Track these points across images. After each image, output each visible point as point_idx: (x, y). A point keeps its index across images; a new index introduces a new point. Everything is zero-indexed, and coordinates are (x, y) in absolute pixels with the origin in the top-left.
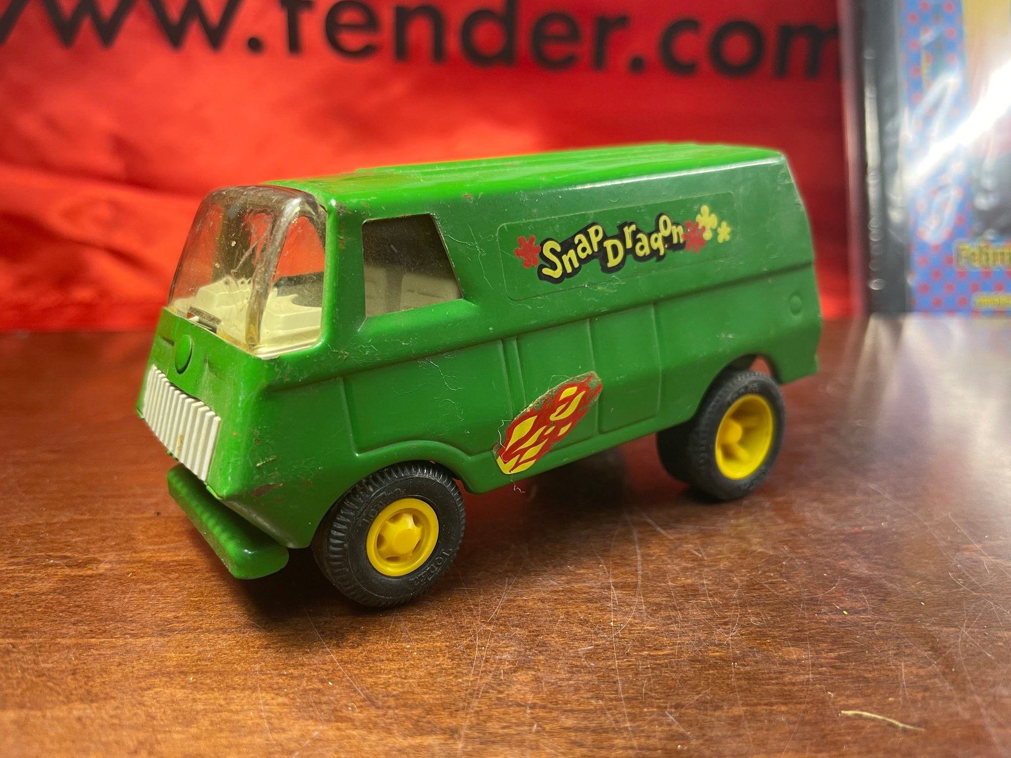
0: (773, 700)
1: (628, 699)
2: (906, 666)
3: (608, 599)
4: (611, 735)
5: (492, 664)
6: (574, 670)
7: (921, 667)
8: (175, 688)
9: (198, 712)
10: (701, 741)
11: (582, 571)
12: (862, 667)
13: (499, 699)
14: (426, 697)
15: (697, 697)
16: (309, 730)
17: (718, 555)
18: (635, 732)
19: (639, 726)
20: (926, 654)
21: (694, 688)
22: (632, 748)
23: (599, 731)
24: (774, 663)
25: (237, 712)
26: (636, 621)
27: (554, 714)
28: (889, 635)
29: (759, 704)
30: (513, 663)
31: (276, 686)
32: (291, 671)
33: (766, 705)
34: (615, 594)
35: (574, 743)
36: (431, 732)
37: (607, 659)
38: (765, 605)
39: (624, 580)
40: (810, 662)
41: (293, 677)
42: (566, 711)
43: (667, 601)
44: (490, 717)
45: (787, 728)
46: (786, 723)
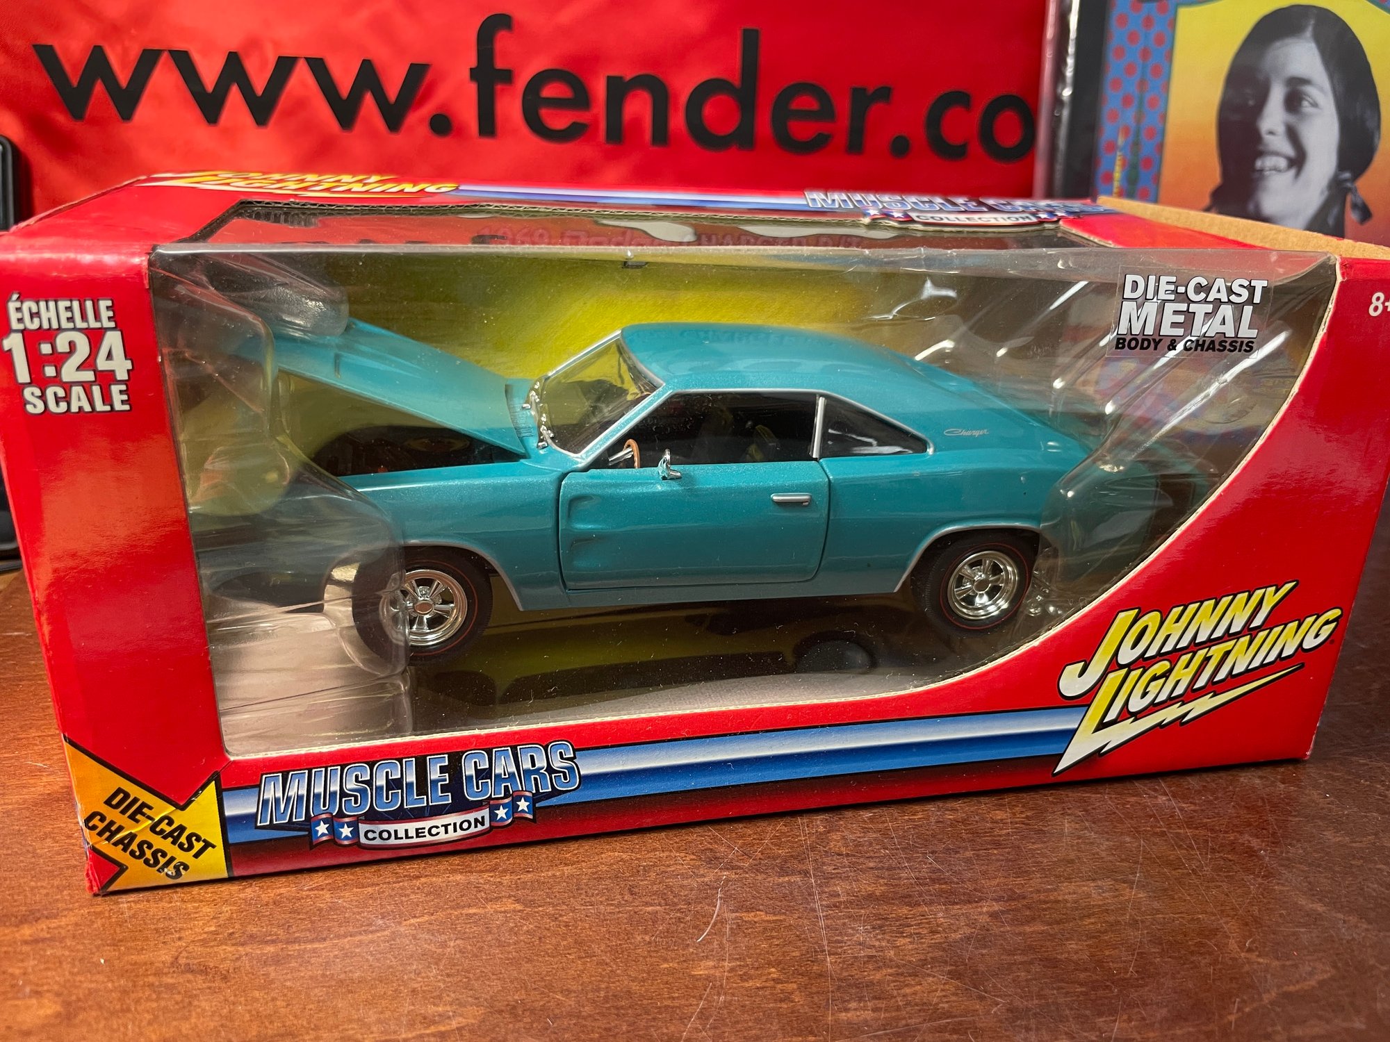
0: (989, 847)
1: (904, 849)
2: (1068, 821)
4: (898, 871)
7: (1077, 823)
9: (644, 867)
10: (950, 873)
12: (1041, 824)
13: (826, 852)
14: (780, 852)
15: (943, 846)
16: (719, 875)
18: (912, 869)
19: (913, 865)
20: (1080, 814)
21: (940, 840)
23: (890, 869)
24: (987, 822)
25: (669, 866)
27: (862, 860)
29: (979, 850)
30: (825, 827)
31: (682, 848)
33: (985, 849)
36: (792, 874)
37: (883, 822)
40: (1009, 821)
41: (690, 842)
44: (824, 864)
45: (999, 864)
46: (998, 860)
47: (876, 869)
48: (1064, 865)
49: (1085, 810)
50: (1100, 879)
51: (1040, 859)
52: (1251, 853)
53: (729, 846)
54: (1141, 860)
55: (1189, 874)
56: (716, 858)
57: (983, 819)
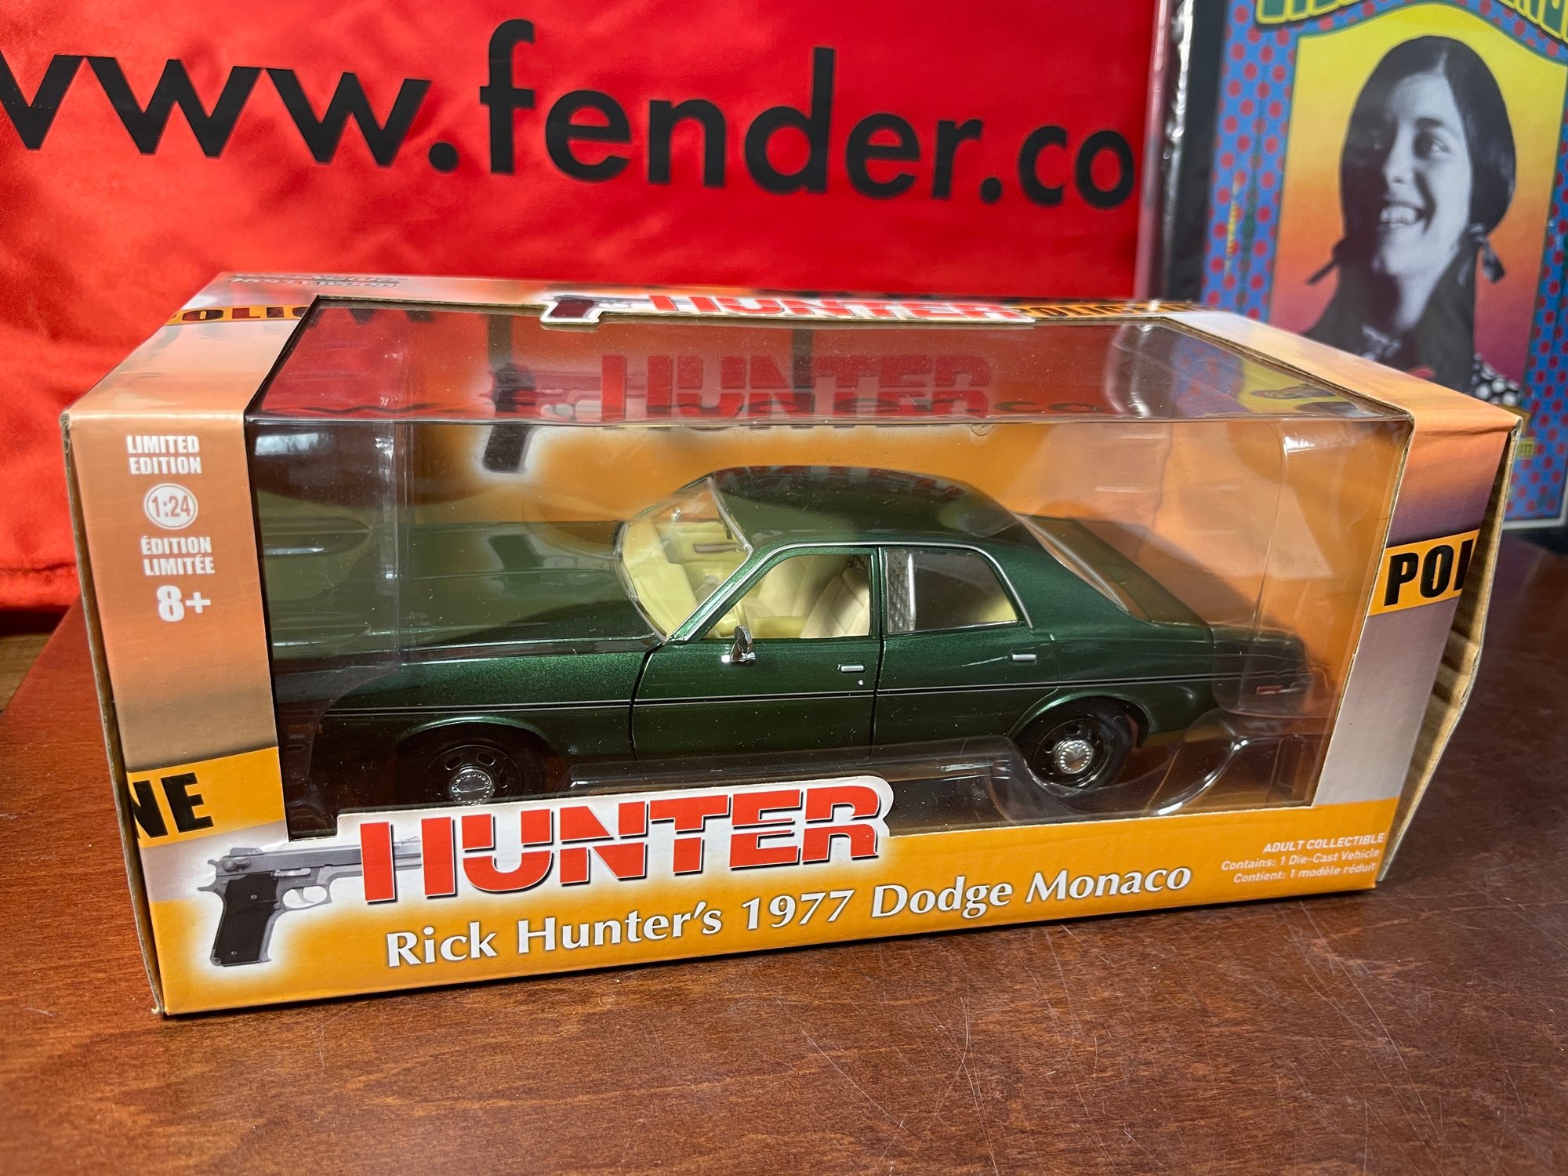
0: (1194, 1115)
1: (1096, 1121)
2: (1280, 1078)
3: (1048, 1018)
4: (1094, 1154)
5: (987, 1093)
6: (1049, 1095)
7: (1291, 1079)
8: (763, 1134)
9: (795, 1155)
11: (1018, 987)
12: (1250, 1080)
13: (1006, 1127)
14: (953, 1129)
15: (1142, 1116)
16: (885, 1166)
17: (1122, 960)
18: (1108, 1149)
19: (1110, 1145)
20: (1292, 1065)
21: (1137, 1108)
22: (1111, 1164)
23: (1084, 1151)
24: (1188, 1080)
25: (824, 1153)
26: (1079, 1042)
27: (1050, 1139)
28: (1265, 1047)
29: (1186, 1120)
31: (837, 1126)
32: (841, 1110)
33: (1190, 1120)
34: (1053, 1012)
35: (1072, 1163)
36: (972, 1162)
37: (1069, 1083)
38: (1170, 1018)
39: (1054, 996)
40: (1213, 1077)
41: (846, 1118)
42: (1056, 1135)
43: (1096, 1018)
44: (1006, 1146)
45: (1208, 1140)
46: (1207, 1135)
47: (1069, 1152)
48: (1283, 1140)
49: (1297, 1060)
50: (1326, 1159)
51: (1254, 1132)
52: (1487, 1116)
53: (893, 1124)
54: (1367, 1129)
55: (1422, 1148)
56: (879, 1140)
57: (1183, 1076)
